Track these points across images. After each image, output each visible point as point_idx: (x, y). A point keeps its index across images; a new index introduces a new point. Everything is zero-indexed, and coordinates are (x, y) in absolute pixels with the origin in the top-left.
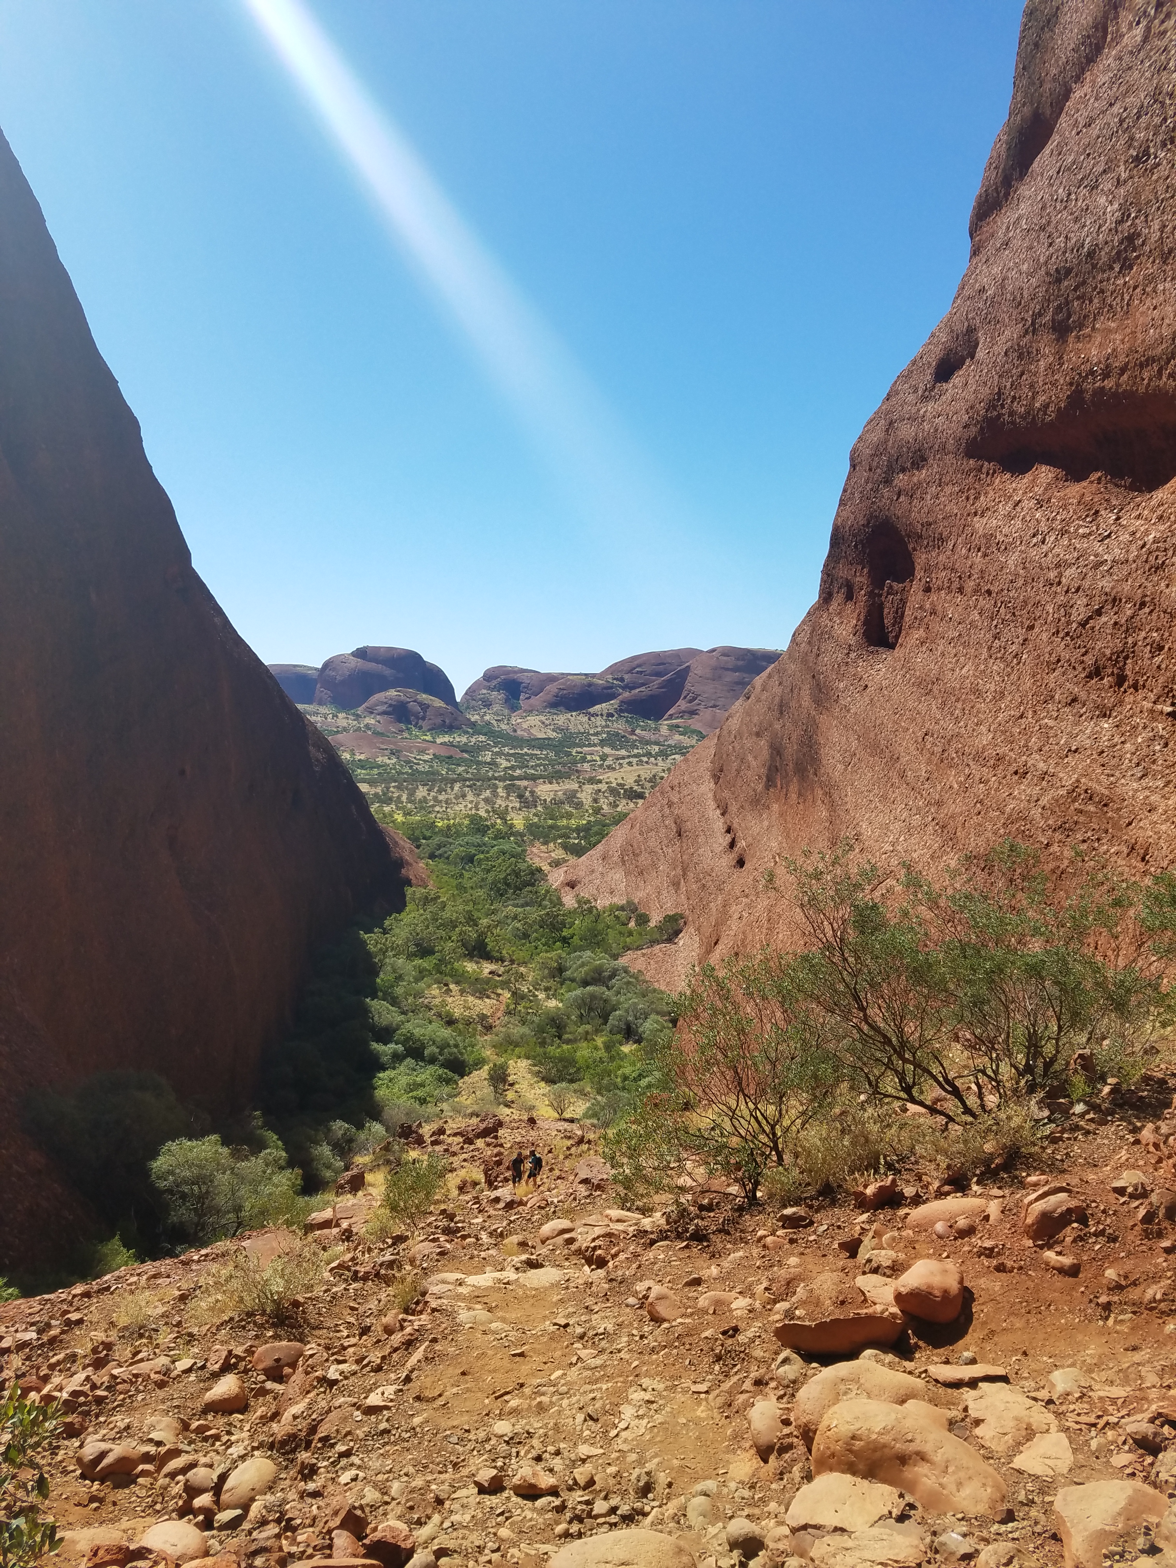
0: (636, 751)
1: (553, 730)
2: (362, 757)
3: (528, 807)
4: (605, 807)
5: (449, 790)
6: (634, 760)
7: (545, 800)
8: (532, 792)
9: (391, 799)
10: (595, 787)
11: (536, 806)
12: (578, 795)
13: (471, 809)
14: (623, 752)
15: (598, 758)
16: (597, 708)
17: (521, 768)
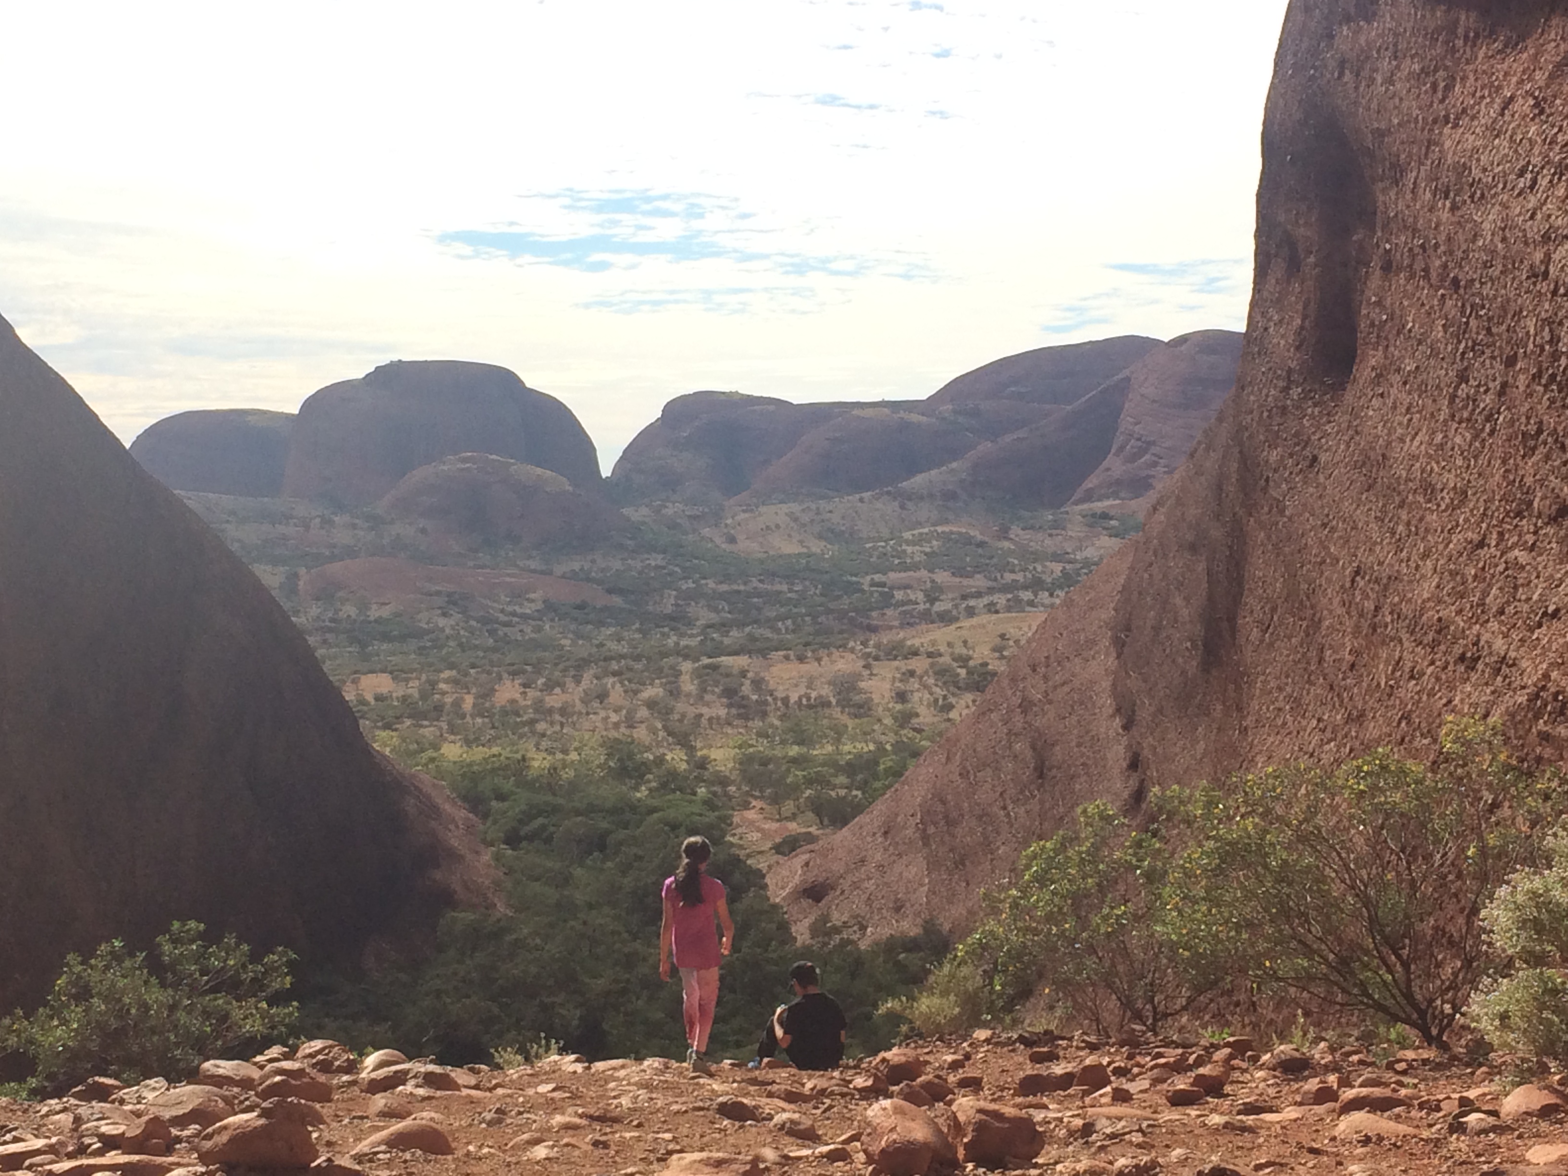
0: (1009, 577)
1: (820, 537)
2: (385, 612)
3: (746, 717)
4: (922, 710)
5: (569, 681)
6: (1001, 599)
7: (786, 700)
8: (758, 684)
9: (439, 709)
10: (902, 665)
11: (764, 715)
12: (862, 685)
13: (616, 725)
14: (979, 582)
15: (920, 596)
16: (919, 480)
17: (741, 625)
